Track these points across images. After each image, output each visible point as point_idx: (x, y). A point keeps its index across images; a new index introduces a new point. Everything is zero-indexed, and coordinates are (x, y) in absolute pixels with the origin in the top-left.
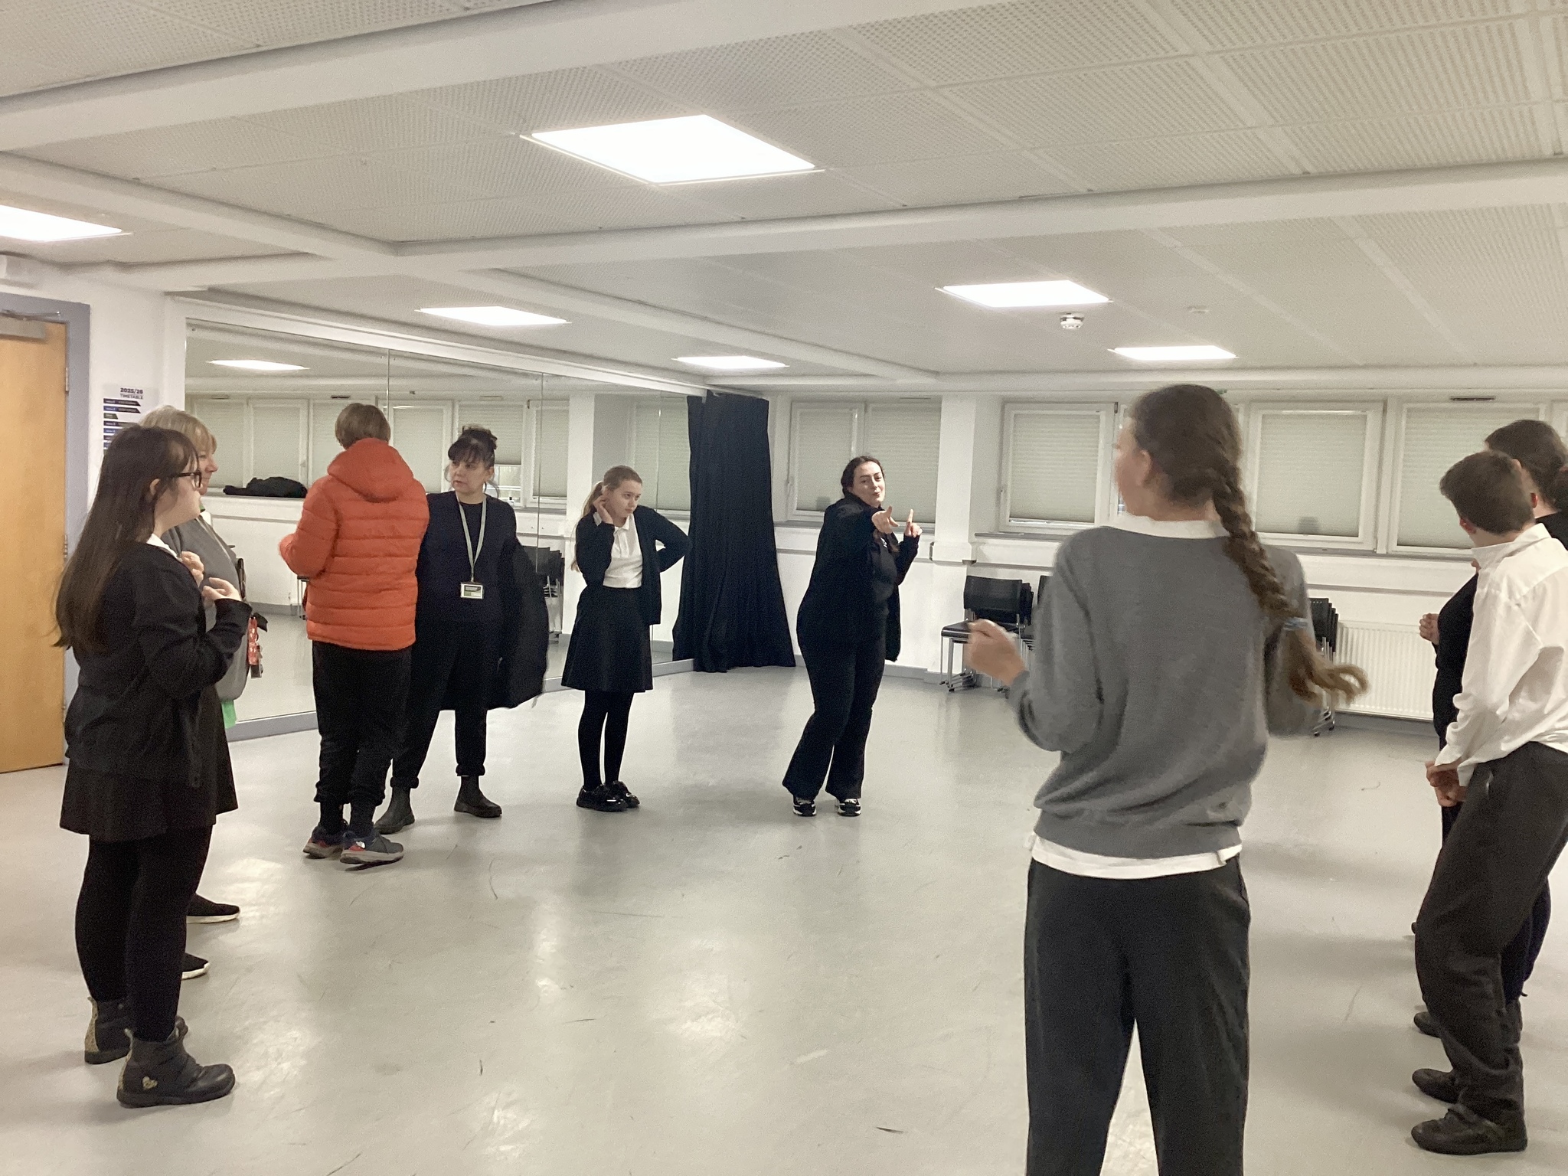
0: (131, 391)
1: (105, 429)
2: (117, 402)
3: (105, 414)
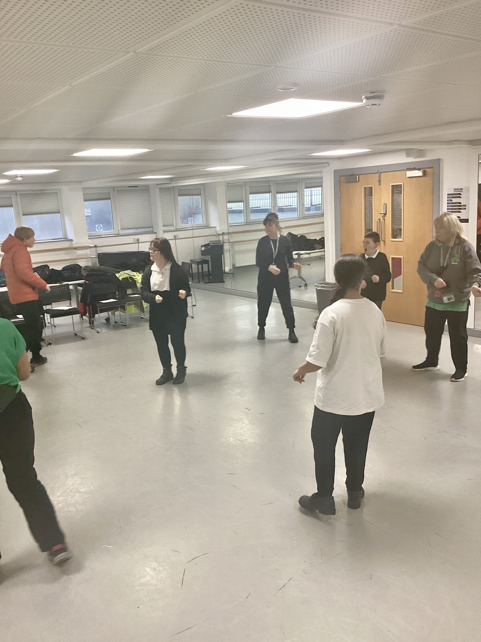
0: (458, 189)
1: (448, 206)
2: (452, 194)
3: (448, 200)
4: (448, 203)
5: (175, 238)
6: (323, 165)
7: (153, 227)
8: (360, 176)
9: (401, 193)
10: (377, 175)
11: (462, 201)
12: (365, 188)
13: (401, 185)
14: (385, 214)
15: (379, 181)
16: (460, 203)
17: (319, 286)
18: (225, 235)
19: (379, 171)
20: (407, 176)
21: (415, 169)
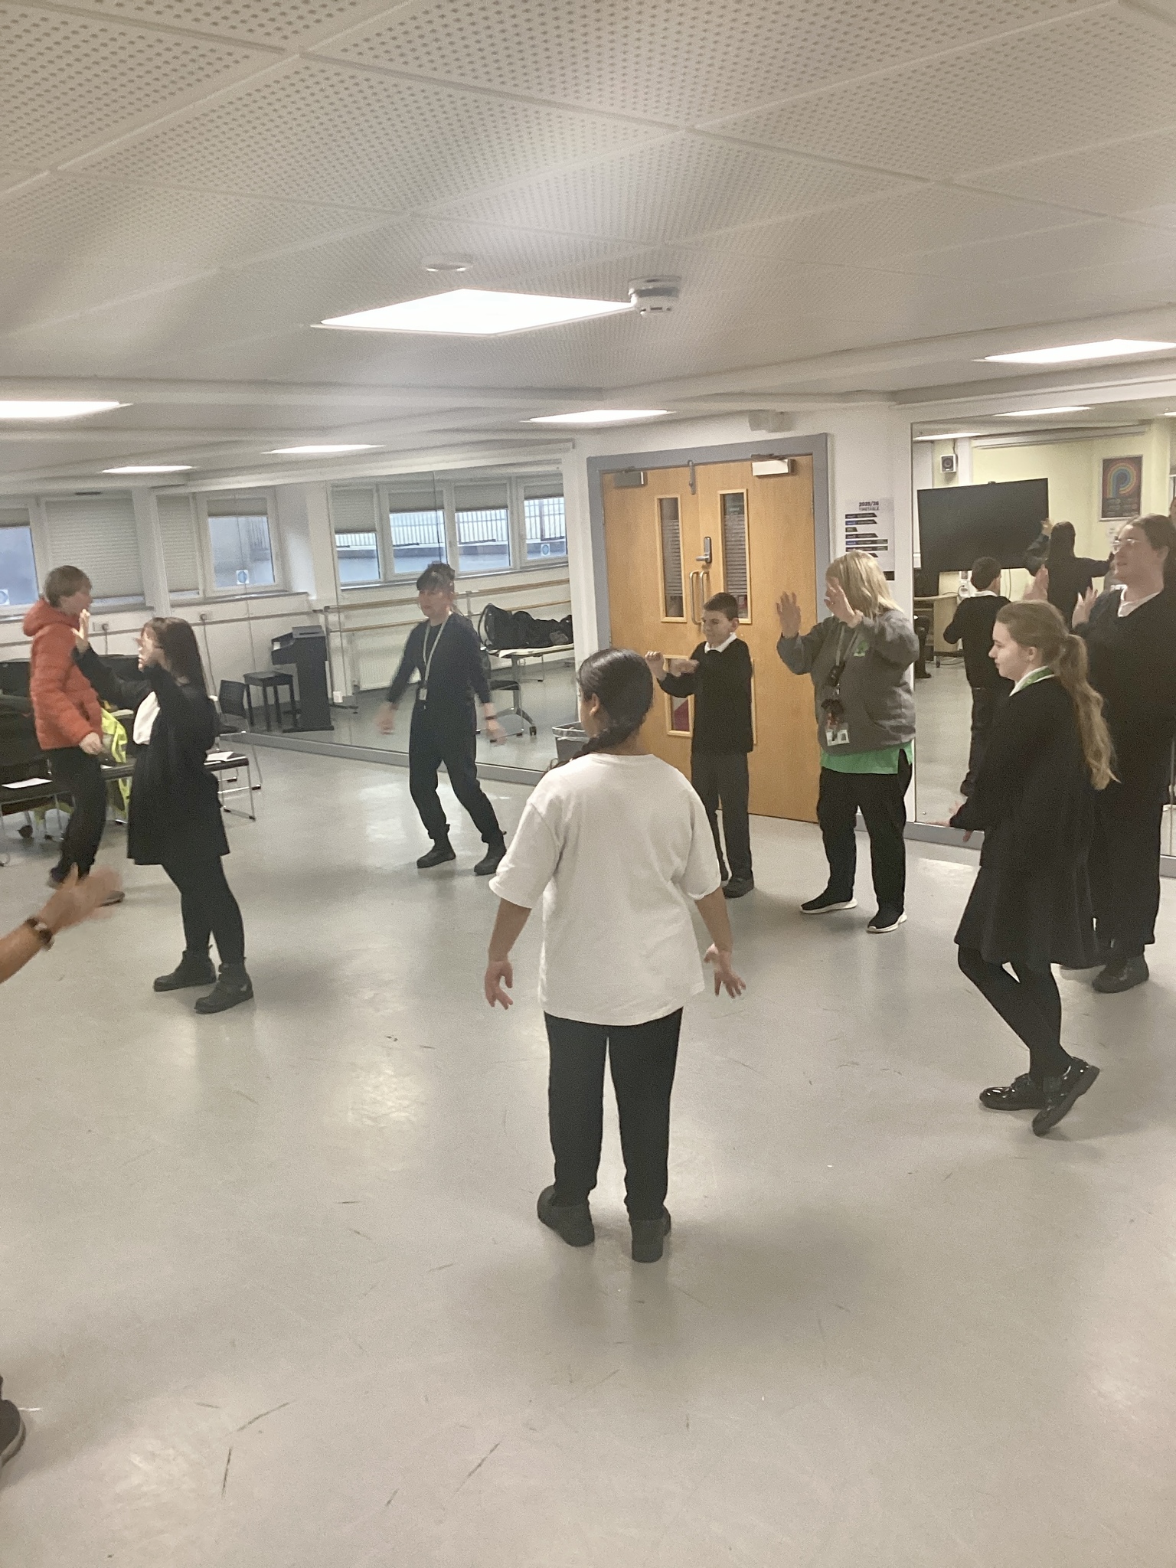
0: (868, 504)
1: (847, 542)
2: (856, 516)
3: (846, 529)
4: (847, 536)
5: (204, 621)
6: (562, 445)
7: (142, 594)
8: (649, 472)
9: (744, 514)
10: (687, 471)
11: (879, 529)
12: (661, 500)
13: (743, 493)
14: (709, 561)
15: (693, 485)
16: (874, 535)
17: (562, 731)
18: (329, 613)
19: (691, 462)
20: (754, 474)
21: (771, 457)
